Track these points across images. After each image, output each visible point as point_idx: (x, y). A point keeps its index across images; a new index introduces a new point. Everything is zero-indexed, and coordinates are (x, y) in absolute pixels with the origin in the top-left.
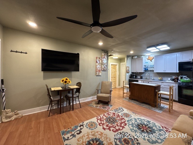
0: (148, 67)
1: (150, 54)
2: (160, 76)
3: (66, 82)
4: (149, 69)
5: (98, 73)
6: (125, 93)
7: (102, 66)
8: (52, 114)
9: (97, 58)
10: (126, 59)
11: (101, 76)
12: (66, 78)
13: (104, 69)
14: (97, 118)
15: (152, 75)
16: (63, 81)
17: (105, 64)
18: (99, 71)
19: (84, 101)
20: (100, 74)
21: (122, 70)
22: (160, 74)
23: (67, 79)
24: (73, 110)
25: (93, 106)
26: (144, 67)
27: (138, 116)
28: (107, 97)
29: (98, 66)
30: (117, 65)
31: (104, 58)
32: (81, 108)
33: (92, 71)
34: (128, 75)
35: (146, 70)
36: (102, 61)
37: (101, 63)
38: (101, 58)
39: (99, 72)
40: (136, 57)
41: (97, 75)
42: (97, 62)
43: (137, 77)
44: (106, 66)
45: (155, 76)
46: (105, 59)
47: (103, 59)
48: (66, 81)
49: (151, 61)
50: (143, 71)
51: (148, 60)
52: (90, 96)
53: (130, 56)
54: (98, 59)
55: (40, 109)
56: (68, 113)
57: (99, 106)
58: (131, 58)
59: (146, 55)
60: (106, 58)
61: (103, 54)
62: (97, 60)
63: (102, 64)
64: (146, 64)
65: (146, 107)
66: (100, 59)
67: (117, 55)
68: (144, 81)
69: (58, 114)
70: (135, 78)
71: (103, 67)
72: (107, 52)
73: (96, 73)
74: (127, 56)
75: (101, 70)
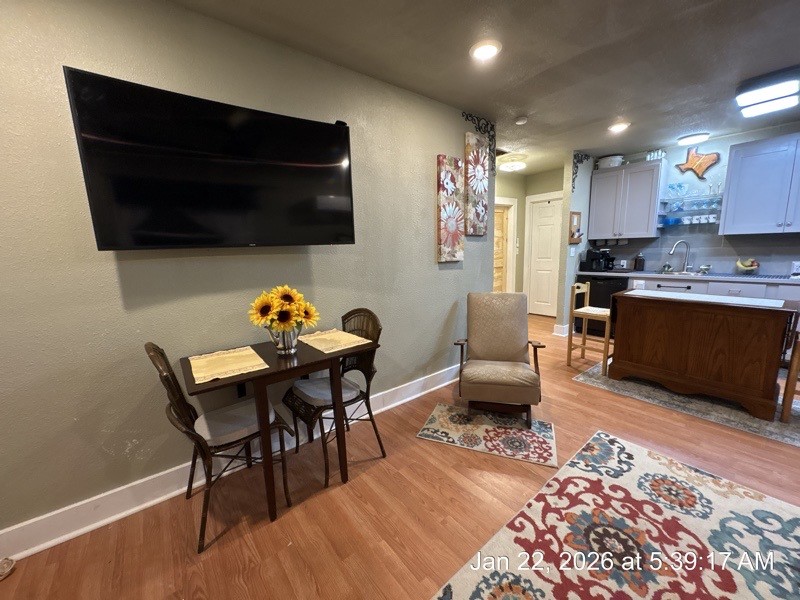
0: (685, 208)
1: (705, 138)
2: (743, 255)
3: (284, 316)
4: (686, 221)
5: (446, 249)
6: (576, 347)
7: (466, 211)
8: (220, 530)
9: (439, 163)
10: (568, 172)
11: (461, 268)
12: (280, 288)
13: (474, 227)
14: (514, 534)
15: (699, 246)
16: (265, 310)
17: (481, 196)
18: (455, 237)
19: (389, 407)
20: (459, 255)
21: (531, 231)
22: (743, 244)
23: (287, 298)
24: (345, 479)
25: (447, 434)
26: (659, 210)
27: (741, 490)
28: (524, 386)
29: (450, 209)
30: (508, 207)
31: (477, 161)
32: (384, 456)
33: (416, 241)
34: (575, 254)
35: (669, 226)
36: (467, 178)
37: (462, 190)
38: (460, 164)
39: (454, 245)
40: (618, 160)
41: (443, 260)
42: (440, 186)
43: (615, 263)
44: (485, 207)
45: (717, 254)
46: (479, 167)
47: (470, 167)
48: (287, 307)
49: (701, 178)
50: (653, 234)
51: (683, 172)
52: (411, 378)
53: (587, 157)
54: (448, 167)
55: (139, 495)
56: (316, 502)
57: (480, 431)
58: (592, 167)
59: (682, 143)
60: (487, 163)
61: (472, 139)
62: (443, 175)
63: (466, 200)
64: (670, 196)
65: (728, 421)
66: (457, 167)
68: (662, 283)
69: (255, 521)
70: (608, 269)
71: (471, 215)
72: (489, 127)
73: (441, 250)
74: (575, 157)
75: (464, 234)
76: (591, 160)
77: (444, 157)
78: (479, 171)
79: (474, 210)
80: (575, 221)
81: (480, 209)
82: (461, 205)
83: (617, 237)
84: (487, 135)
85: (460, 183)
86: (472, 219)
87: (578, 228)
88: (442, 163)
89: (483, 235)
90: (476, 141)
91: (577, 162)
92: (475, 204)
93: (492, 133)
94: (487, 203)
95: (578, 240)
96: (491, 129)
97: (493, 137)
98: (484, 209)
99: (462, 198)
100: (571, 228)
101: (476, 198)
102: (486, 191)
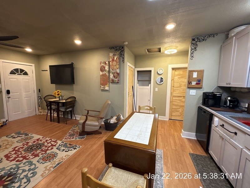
11: (109, 92)
13: (113, 80)
27: (47, 172)
31: (113, 60)
34: (195, 95)
37: (107, 70)
38: (107, 63)
39: (105, 85)
41: (101, 89)
47: (111, 63)
60: (118, 60)
63: (109, 72)
67: (174, 44)
72: (121, 48)
73: (101, 86)
74: (193, 40)
75: (108, 82)
77: (101, 62)
78: (115, 63)
79: (113, 75)
80: (195, 75)
81: (115, 74)
82: (107, 74)
83: (228, 86)
84: (120, 51)
85: (107, 68)
86: (112, 78)
87: (199, 79)
88: (101, 64)
89: (118, 83)
90: (113, 55)
91: (197, 42)
92: (113, 73)
93: (122, 49)
94: (119, 72)
95: (197, 86)
96: (122, 48)
97: (123, 50)
98: (117, 74)
99: (107, 72)
100: (188, 79)
101: (113, 71)
102: (118, 69)
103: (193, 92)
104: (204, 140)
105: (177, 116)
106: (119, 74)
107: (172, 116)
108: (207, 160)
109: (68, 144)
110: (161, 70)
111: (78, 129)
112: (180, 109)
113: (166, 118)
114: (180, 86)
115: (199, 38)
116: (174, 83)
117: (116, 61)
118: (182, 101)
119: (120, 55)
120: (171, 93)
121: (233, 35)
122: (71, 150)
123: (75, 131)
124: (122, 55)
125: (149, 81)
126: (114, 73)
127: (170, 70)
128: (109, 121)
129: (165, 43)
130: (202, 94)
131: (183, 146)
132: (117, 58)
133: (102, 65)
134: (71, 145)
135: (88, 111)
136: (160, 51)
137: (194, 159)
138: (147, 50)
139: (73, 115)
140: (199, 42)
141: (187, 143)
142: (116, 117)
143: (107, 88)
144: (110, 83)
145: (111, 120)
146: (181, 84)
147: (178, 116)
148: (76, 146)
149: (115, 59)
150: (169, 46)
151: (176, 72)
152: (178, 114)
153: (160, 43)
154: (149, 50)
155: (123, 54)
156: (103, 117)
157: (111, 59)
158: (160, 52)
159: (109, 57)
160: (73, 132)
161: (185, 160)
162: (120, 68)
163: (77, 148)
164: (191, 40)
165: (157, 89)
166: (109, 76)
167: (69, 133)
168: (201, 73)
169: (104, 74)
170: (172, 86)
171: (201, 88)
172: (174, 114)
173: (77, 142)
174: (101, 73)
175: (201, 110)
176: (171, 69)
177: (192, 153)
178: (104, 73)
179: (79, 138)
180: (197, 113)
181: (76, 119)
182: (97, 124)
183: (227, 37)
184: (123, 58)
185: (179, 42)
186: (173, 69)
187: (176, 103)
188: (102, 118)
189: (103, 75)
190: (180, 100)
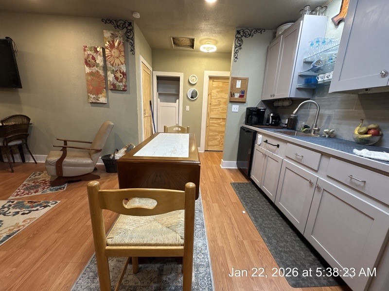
5: (92, 96)
13: (114, 85)
17: (118, 67)
31: (112, 46)
34: (238, 111)
36: (105, 57)
37: (101, 64)
38: (98, 49)
39: (98, 94)
41: (91, 101)
42: (87, 64)
46: (115, 50)
47: (107, 50)
60: (122, 46)
63: (105, 69)
66: (96, 51)
71: (111, 78)
72: (127, 25)
73: (89, 96)
74: (238, 32)
75: (105, 88)
76: (268, 34)
77: (86, 47)
78: (115, 52)
79: (113, 75)
80: (239, 84)
81: (118, 75)
82: (101, 72)
83: (272, 98)
84: (125, 30)
85: (99, 60)
86: (111, 80)
87: (242, 90)
88: (85, 50)
89: (124, 90)
90: (110, 35)
91: (242, 36)
92: (113, 72)
93: (129, 28)
94: (125, 71)
95: (241, 100)
96: (129, 25)
97: (131, 30)
98: (122, 75)
99: (102, 68)
100: (231, 89)
101: (114, 68)
102: (122, 64)
103: (235, 108)
104: (245, 168)
105: (214, 146)
106: (126, 75)
107: (208, 146)
108: (249, 186)
109: (26, 202)
110: (194, 78)
111: (46, 177)
112: (218, 135)
113: (201, 150)
114: (219, 104)
115: (245, 31)
116: (211, 98)
117: (118, 48)
118: (221, 125)
119: (126, 39)
120: (208, 114)
121: (280, 33)
122: (37, 210)
123: (39, 180)
124: (128, 39)
125: (177, 96)
126: (116, 71)
127: (206, 79)
128: (113, 155)
129: (201, 31)
130: (245, 110)
131: (223, 177)
132: (119, 44)
133: (89, 52)
134: (35, 202)
135: (65, 142)
136: (192, 46)
137: (236, 188)
138: (173, 38)
139: (27, 156)
140: (245, 37)
141: (227, 173)
142: (126, 149)
143: (102, 100)
144: (109, 91)
145: (116, 155)
146: (220, 101)
147: (216, 145)
148: (49, 203)
149: (116, 44)
150: (207, 39)
151: (214, 83)
152: (216, 142)
153: (194, 29)
154: (175, 40)
155: (130, 37)
156: (99, 149)
157: (107, 43)
158: (193, 48)
159: (102, 39)
160: (34, 182)
161: (226, 190)
162: (126, 63)
163: (49, 204)
164: (235, 32)
165: (188, 108)
166: (106, 76)
167: (25, 185)
168: (245, 81)
169: (94, 71)
170: (209, 103)
171: (245, 102)
172: (211, 143)
173: (48, 196)
174: (88, 70)
175: (244, 130)
176: (208, 78)
177: (233, 182)
178: (95, 69)
179: (51, 190)
180: (239, 136)
181: (36, 163)
182: (89, 161)
183: (274, 36)
184: (133, 45)
185: (220, 33)
186: (211, 78)
187: (213, 128)
188: (98, 151)
189: (91, 74)
190: (218, 124)
